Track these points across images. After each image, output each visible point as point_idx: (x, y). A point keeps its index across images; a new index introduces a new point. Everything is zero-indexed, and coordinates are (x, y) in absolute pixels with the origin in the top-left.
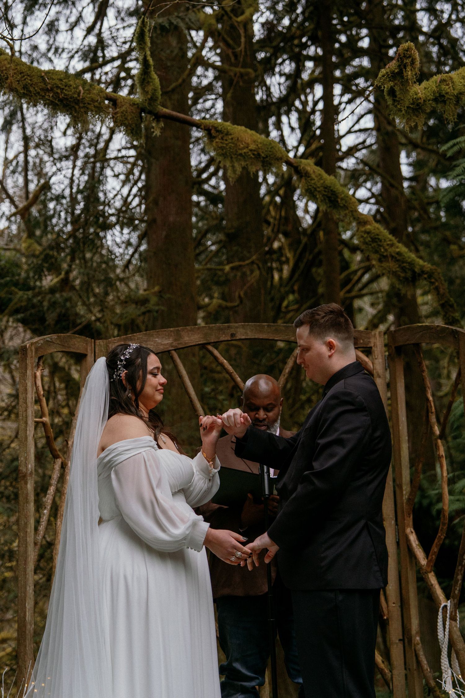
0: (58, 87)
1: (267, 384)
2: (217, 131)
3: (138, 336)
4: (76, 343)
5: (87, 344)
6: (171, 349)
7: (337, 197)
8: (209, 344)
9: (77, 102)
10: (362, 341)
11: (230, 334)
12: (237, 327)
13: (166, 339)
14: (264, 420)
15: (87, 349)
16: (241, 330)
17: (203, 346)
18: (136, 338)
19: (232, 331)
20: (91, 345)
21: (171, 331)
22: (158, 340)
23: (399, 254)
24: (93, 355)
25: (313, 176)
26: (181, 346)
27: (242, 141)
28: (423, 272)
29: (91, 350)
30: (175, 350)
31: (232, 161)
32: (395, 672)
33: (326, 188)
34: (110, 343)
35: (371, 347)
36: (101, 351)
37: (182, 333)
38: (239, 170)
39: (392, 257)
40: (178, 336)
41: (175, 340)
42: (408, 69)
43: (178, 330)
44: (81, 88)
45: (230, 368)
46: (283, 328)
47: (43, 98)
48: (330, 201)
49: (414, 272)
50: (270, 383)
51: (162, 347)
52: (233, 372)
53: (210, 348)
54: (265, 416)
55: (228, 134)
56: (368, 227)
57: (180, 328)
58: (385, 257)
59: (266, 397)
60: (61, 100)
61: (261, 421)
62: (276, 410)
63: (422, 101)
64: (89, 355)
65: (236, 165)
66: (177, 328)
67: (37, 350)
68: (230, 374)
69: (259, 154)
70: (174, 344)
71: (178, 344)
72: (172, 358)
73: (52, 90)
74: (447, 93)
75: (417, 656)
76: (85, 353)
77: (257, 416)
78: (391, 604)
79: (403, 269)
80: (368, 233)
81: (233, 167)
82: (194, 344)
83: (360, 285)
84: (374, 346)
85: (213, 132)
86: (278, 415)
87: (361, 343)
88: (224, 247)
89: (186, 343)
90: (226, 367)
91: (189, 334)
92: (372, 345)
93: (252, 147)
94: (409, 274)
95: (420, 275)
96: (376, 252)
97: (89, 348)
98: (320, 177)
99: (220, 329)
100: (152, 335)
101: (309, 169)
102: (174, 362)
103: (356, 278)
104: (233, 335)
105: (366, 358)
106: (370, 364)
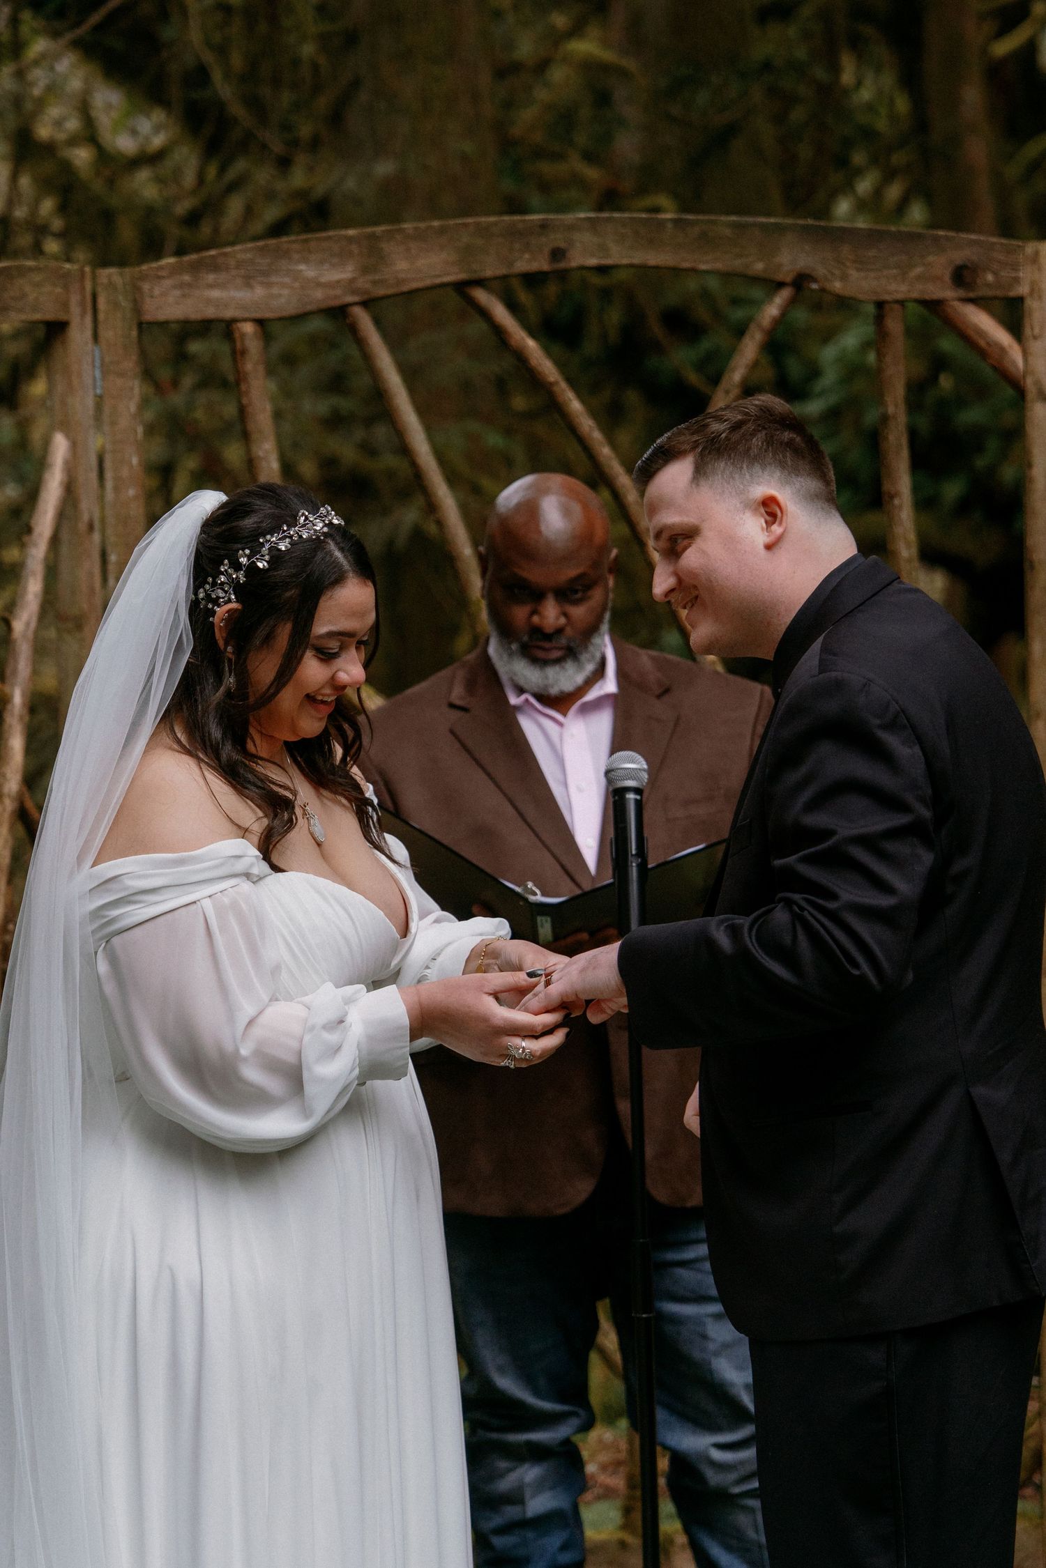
1: (566, 512)
3: (240, 256)
4: (28, 289)
5: (66, 287)
6: (350, 299)
8: (480, 283)
10: (990, 277)
11: (547, 251)
12: (572, 228)
13: (333, 266)
14: (560, 631)
15: (65, 306)
16: (585, 238)
17: (461, 287)
18: (232, 262)
19: (557, 239)
20: (83, 288)
21: (350, 240)
22: (308, 271)
24: (88, 319)
26: (382, 292)
29: (82, 304)
30: (365, 304)
34: (143, 277)
35: (1020, 300)
36: (116, 305)
37: (386, 247)
40: (373, 257)
41: (365, 270)
43: (372, 237)
45: (547, 368)
46: (728, 232)
50: (577, 508)
51: (319, 294)
52: (556, 383)
53: (481, 296)
54: (563, 620)
57: (379, 229)
59: (567, 557)
61: (548, 637)
62: (597, 595)
64: (75, 321)
66: (369, 230)
70: (363, 283)
71: (375, 283)
72: (353, 330)
76: (62, 317)
77: (536, 619)
82: (428, 282)
84: (1032, 291)
86: (604, 609)
87: (988, 285)
89: (400, 282)
90: (533, 362)
91: (408, 250)
92: (1023, 290)
97: (74, 299)
99: (513, 233)
100: (286, 254)
102: (360, 342)
104: (557, 254)
105: (1002, 335)
106: (1015, 354)
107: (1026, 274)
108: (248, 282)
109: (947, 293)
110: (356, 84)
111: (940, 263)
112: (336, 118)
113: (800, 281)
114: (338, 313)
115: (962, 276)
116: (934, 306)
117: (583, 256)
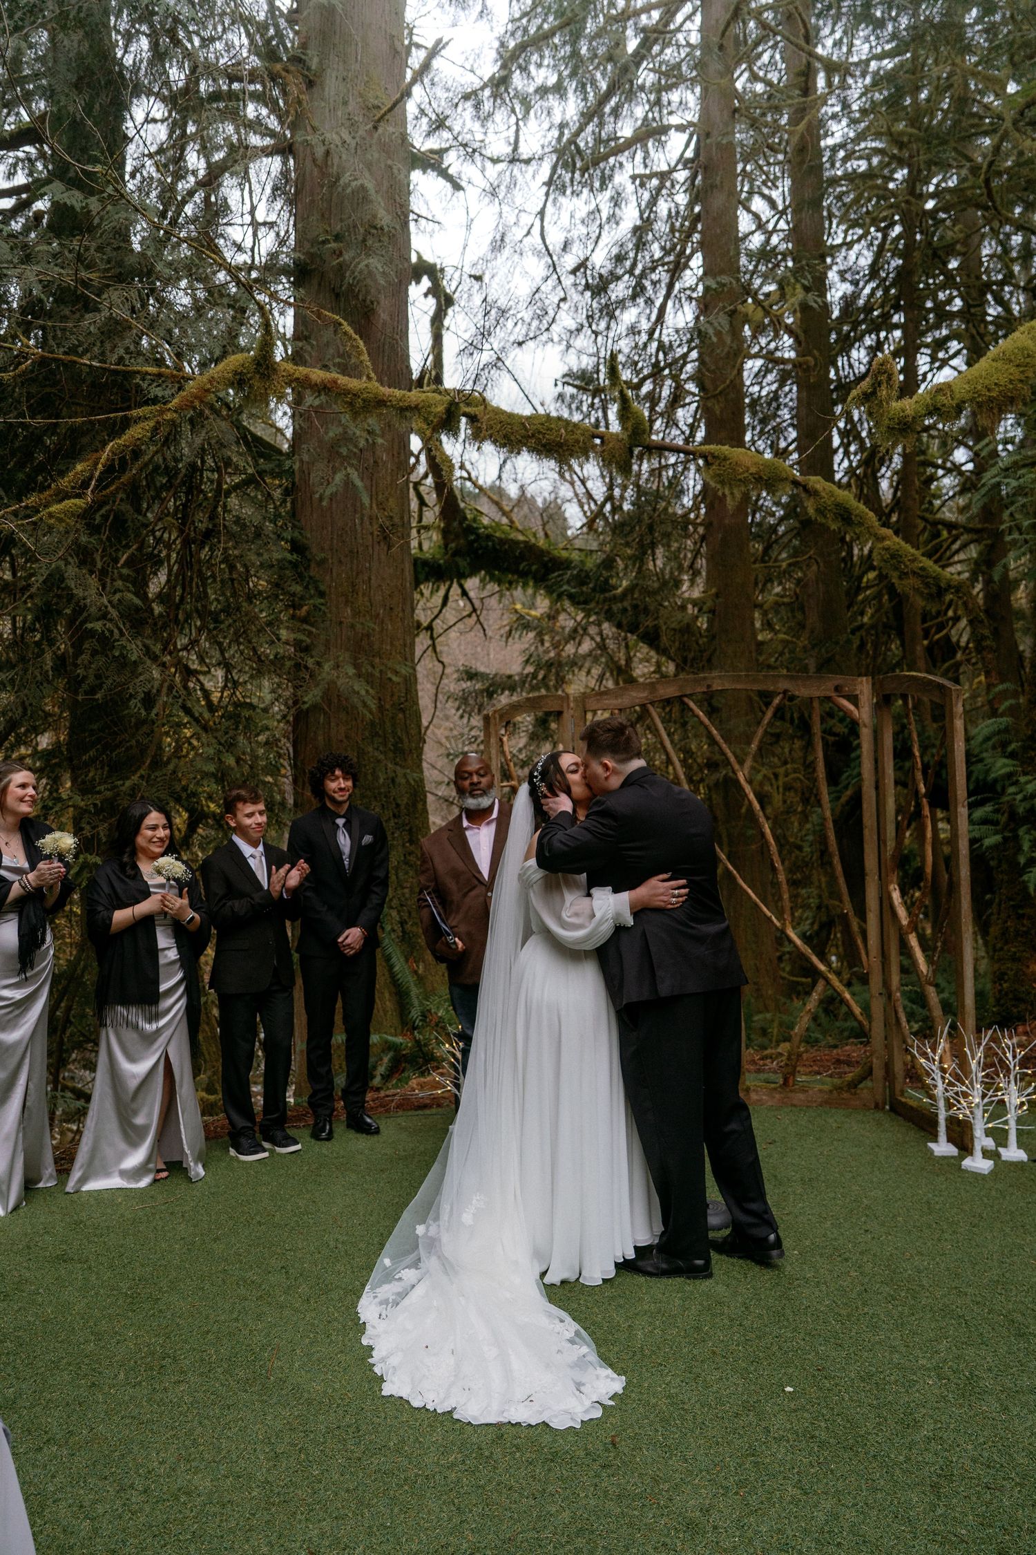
0: (540, 432)
2: (714, 457)
4: (549, 701)
5: (562, 701)
6: (645, 702)
7: (850, 514)
8: (686, 696)
9: (560, 445)
11: (706, 685)
12: (713, 677)
13: (641, 692)
15: (562, 706)
16: (717, 681)
17: (680, 699)
19: (708, 681)
20: (568, 702)
21: (647, 684)
22: (634, 694)
23: (923, 569)
24: (570, 710)
25: (823, 494)
26: (656, 699)
27: (740, 466)
28: (950, 586)
29: (567, 706)
30: (650, 703)
31: (731, 488)
32: (874, 1024)
33: (838, 505)
34: (585, 698)
35: (857, 695)
36: (578, 706)
37: (657, 686)
38: (738, 496)
39: (914, 573)
40: (653, 689)
41: (651, 693)
42: (884, 386)
43: (653, 683)
44: (563, 431)
45: (706, 721)
46: (762, 678)
47: (525, 445)
48: (843, 519)
49: (940, 587)
51: (636, 701)
52: (708, 725)
53: (686, 700)
55: (725, 459)
56: (887, 543)
58: (906, 574)
60: (544, 446)
63: (910, 419)
64: (565, 711)
65: (735, 491)
67: (501, 717)
68: (706, 727)
69: (761, 478)
70: (650, 697)
71: (654, 697)
72: (648, 712)
73: (533, 435)
74: (944, 405)
75: (896, 1012)
76: (561, 710)
78: (871, 957)
79: (927, 585)
80: (887, 549)
81: (732, 493)
82: (670, 696)
83: (948, 553)
84: (861, 693)
85: (709, 458)
87: (847, 691)
88: (798, 534)
89: (661, 696)
90: (702, 719)
91: (665, 687)
92: (858, 692)
93: (753, 470)
94: (934, 590)
95: (946, 590)
96: (896, 569)
97: (565, 705)
98: (831, 494)
99: (694, 680)
101: (818, 486)
103: (945, 546)
104: (709, 686)
105: (852, 707)
106: (856, 712)
107: (859, 687)
108: (616, 698)
109: (833, 694)
110: (715, 650)
111: (830, 685)
112: (709, 660)
113: (785, 692)
114: (643, 706)
115: (837, 689)
116: (829, 699)
117: (717, 686)
